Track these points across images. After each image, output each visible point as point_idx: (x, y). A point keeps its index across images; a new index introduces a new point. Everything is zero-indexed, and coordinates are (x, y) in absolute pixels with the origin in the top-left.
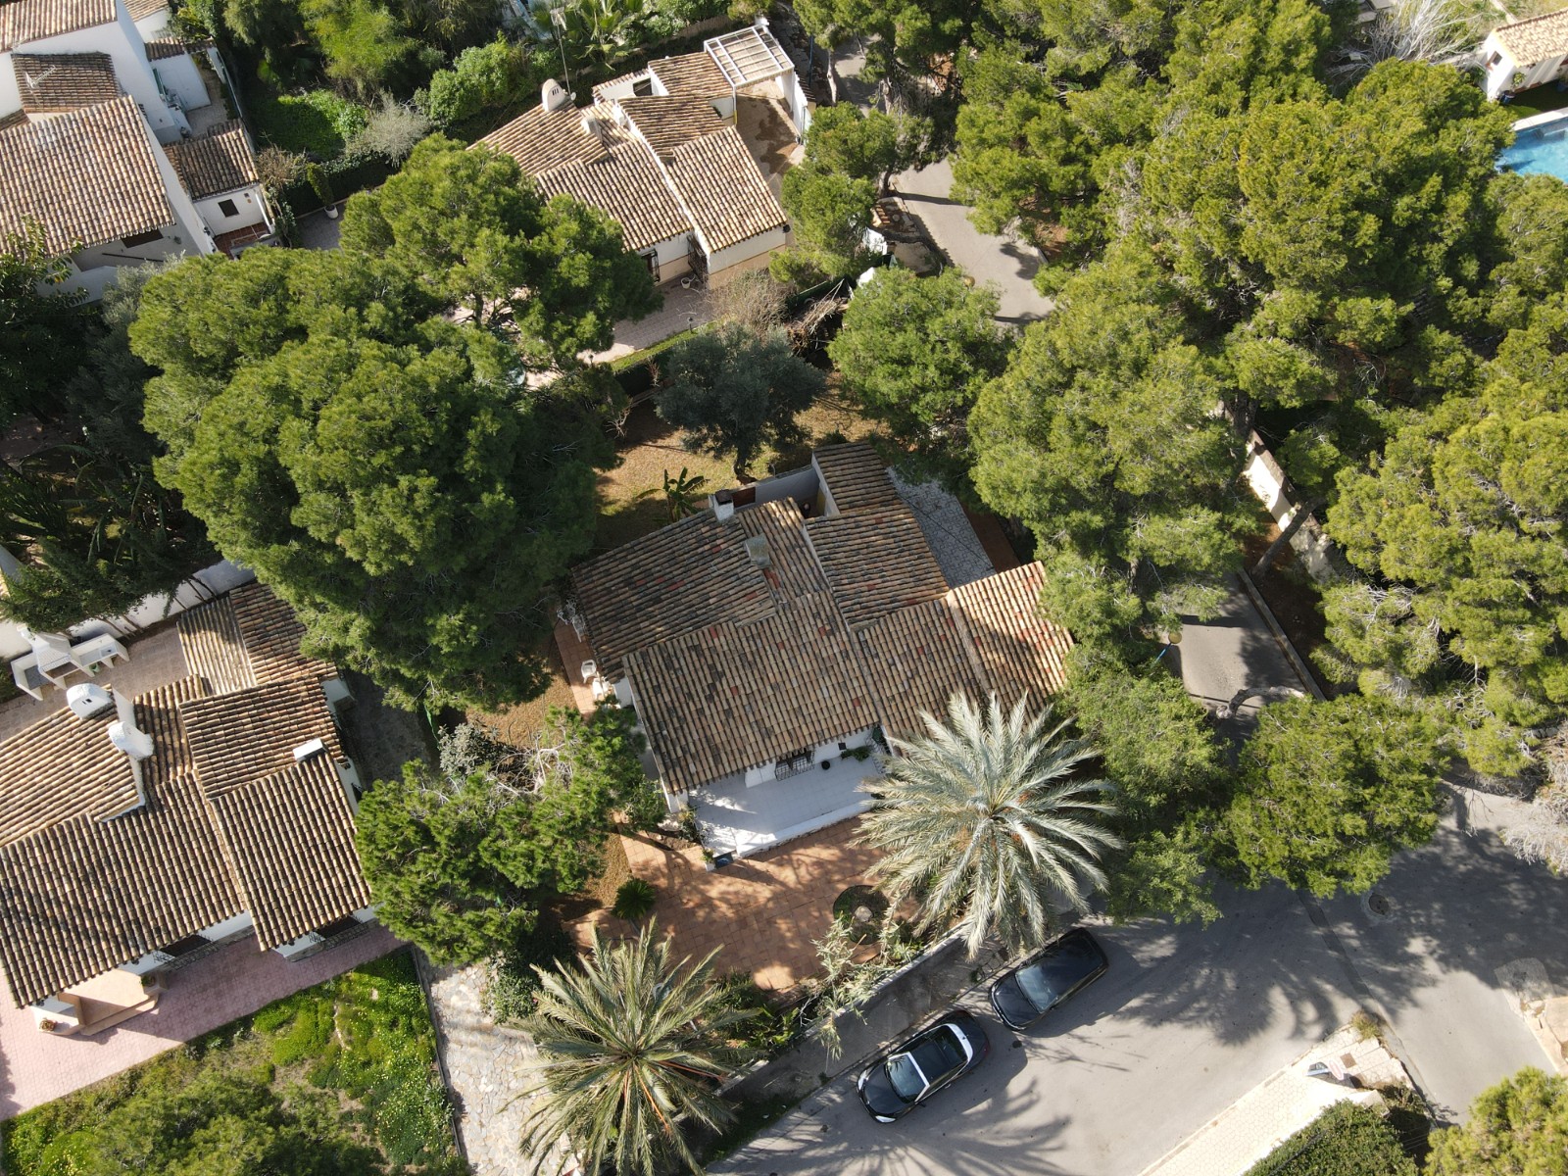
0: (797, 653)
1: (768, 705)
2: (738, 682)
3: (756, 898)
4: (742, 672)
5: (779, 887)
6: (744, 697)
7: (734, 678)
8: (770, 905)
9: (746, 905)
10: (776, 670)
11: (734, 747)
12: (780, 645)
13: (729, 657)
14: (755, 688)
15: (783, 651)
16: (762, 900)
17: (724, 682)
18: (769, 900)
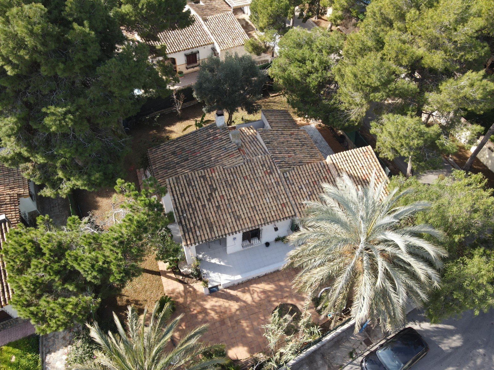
0: (253, 181)
1: (238, 204)
2: (224, 193)
3: (230, 310)
4: (226, 189)
5: (242, 304)
6: (226, 200)
7: (222, 191)
8: (238, 313)
9: (225, 313)
10: (243, 189)
11: (220, 224)
12: (245, 178)
13: (220, 181)
14: (232, 196)
15: (246, 181)
16: (233, 310)
17: (217, 193)
18: (237, 310)
